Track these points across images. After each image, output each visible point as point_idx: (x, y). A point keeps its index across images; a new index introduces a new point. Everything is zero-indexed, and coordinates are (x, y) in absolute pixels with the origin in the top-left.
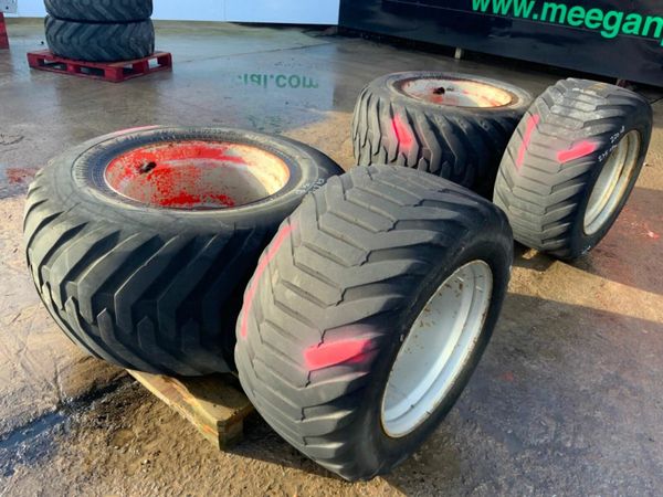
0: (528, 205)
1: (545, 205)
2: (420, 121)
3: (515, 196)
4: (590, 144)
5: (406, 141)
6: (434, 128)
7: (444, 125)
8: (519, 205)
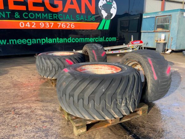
2: (72, 58)
7: (77, 58)
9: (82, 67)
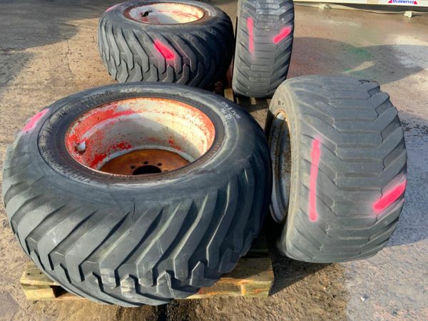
0: (262, 73)
1: (272, 71)
2: (175, 40)
3: (253, 71)
4: (287, 28)
5: (170, 56)
6: (186, 42)
7: (192, 38)
8: (256, 76)
9: (119, 103)
